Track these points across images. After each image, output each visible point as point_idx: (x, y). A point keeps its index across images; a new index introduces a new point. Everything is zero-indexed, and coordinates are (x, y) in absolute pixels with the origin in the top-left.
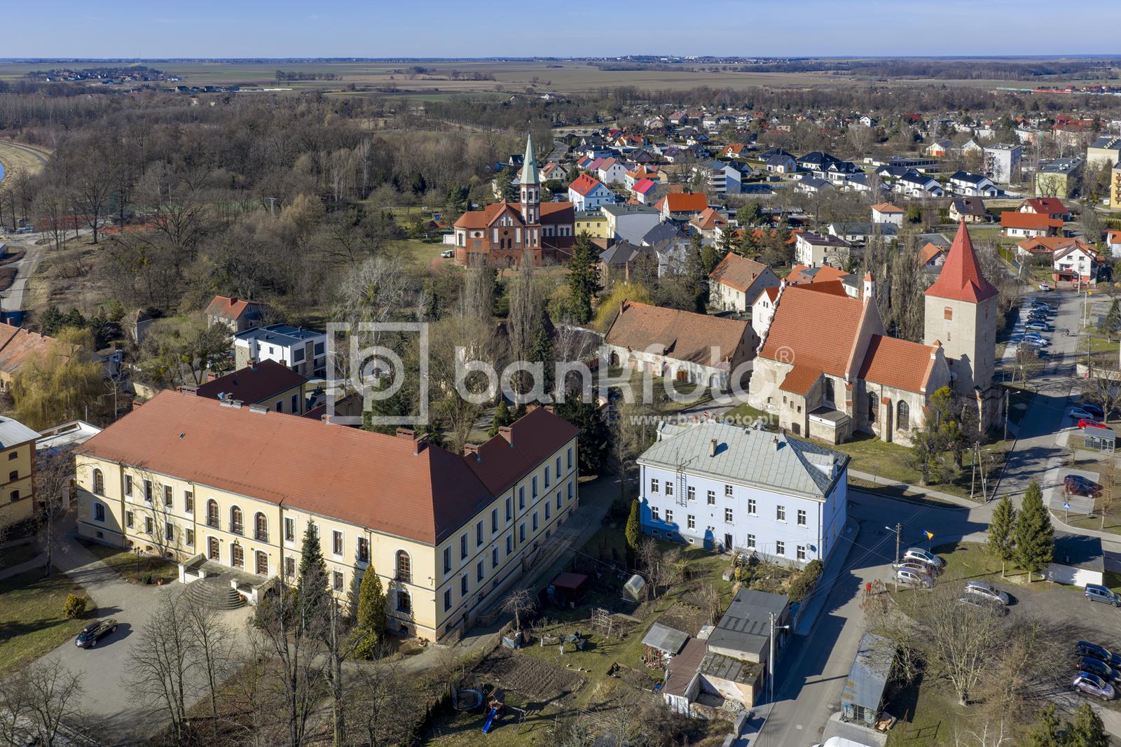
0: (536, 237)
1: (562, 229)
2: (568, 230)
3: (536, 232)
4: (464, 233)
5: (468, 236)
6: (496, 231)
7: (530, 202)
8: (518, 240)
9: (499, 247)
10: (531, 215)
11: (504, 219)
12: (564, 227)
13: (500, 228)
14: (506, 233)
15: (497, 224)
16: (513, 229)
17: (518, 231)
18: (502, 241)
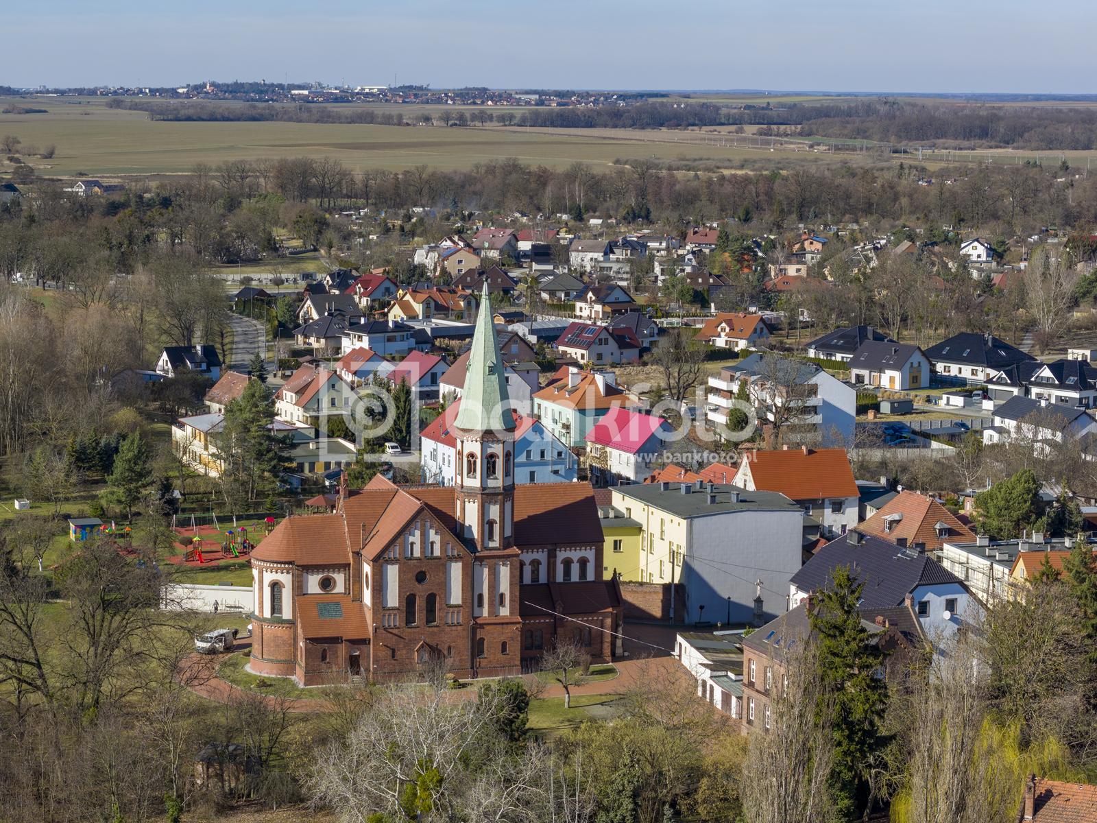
0: (505, 586)
1: (567, 563)
2: (583, 562)
3: (505, 572)
4: (286, 579)
5: (299, 589)
6: (393, 572)
7: (491, 483)
8: (456, 597)
9: (398, 621)
10: (491, 523)
11: (416, 538)
12: (575, 554)
13: (405, 561)
14: (421, 577)
15: (396, 552)
16: (442, 564)
17: (456, 570)
18: (409, 602)
